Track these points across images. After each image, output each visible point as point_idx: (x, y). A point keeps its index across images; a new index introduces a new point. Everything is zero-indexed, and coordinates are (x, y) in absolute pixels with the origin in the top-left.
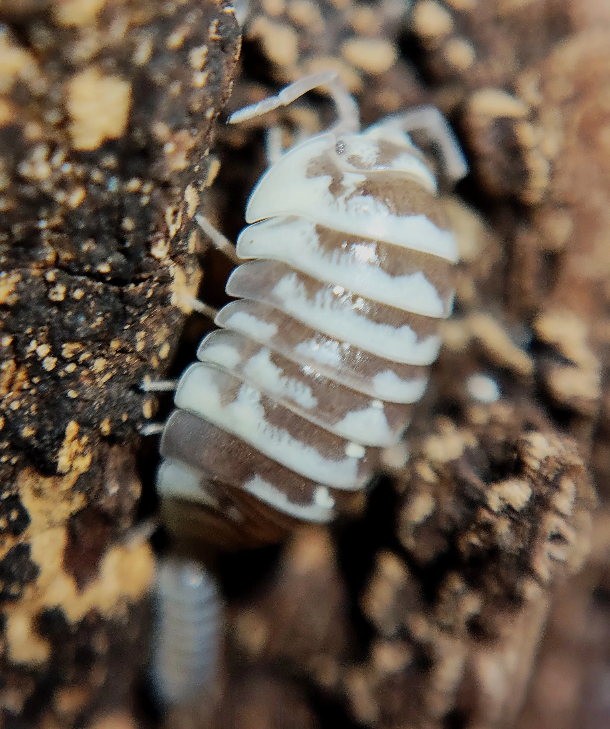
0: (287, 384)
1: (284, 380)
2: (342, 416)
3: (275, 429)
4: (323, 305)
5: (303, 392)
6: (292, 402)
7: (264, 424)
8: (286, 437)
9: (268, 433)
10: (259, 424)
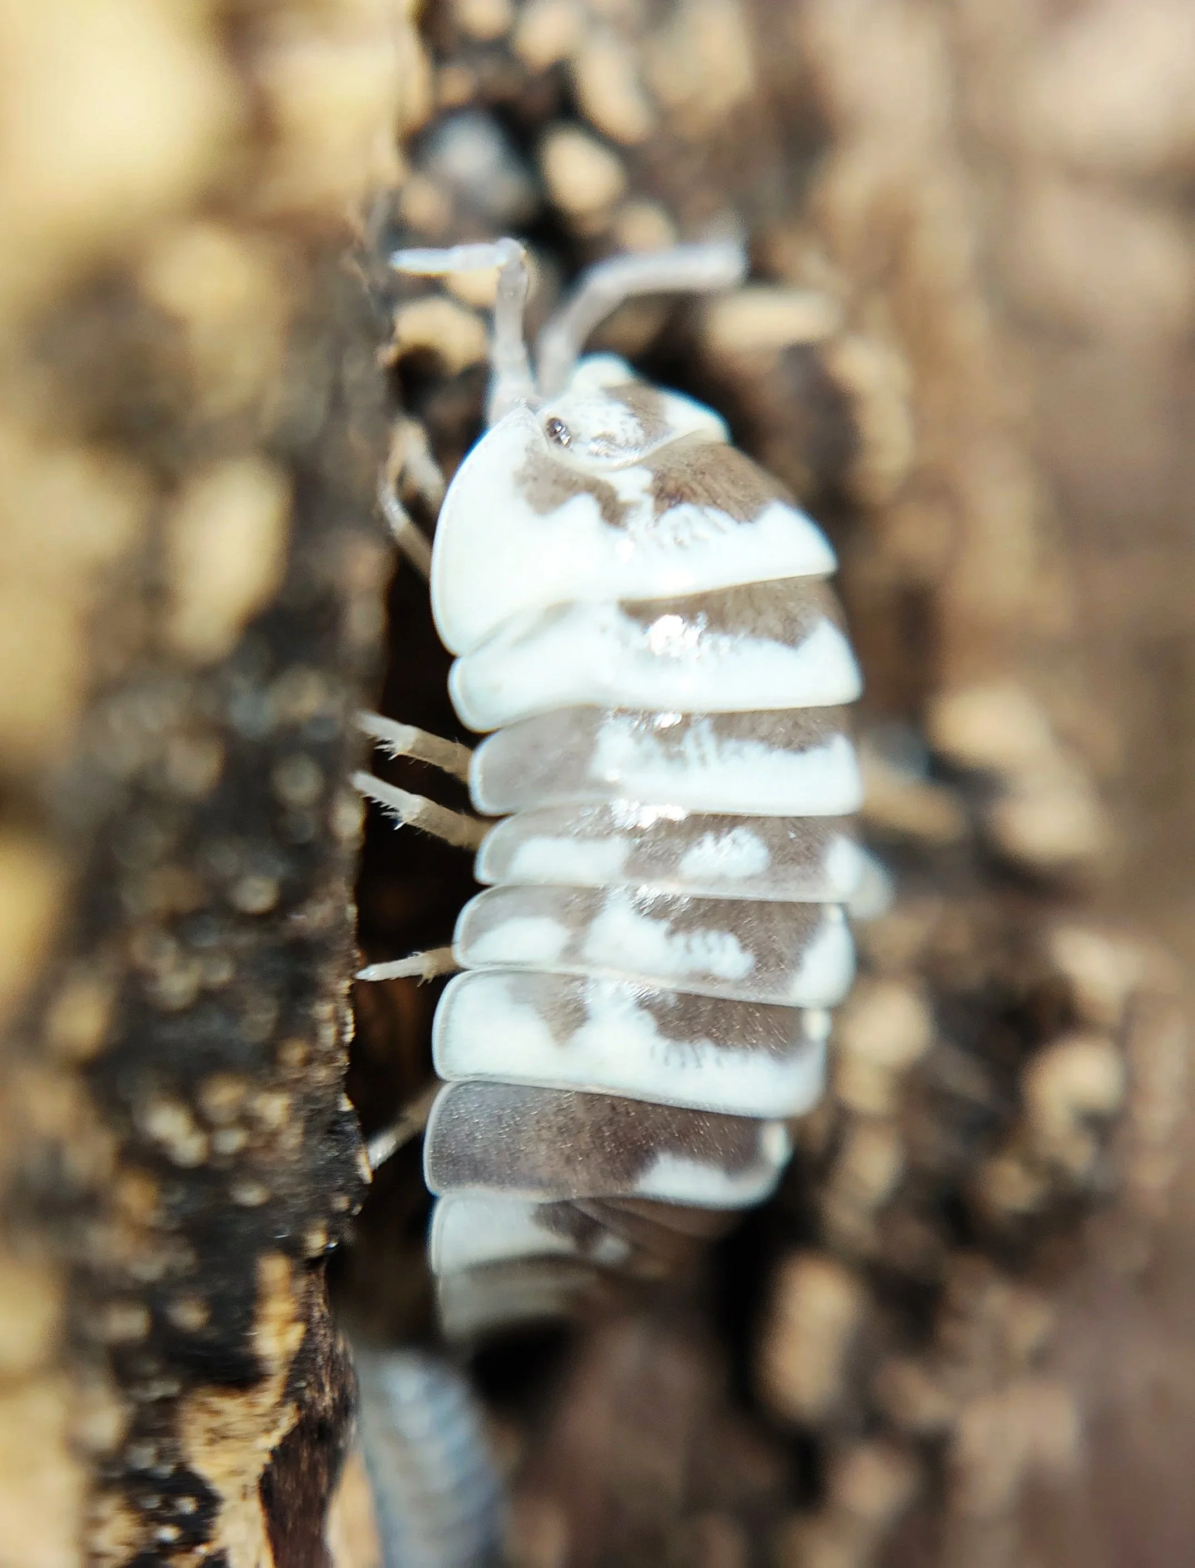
0: (688, 948)
1: (680, 940)
2: (796, 963)
3: (686, 1047)
4: (702, 759)
5: (723, 950)
6: (706, 977)
7: (662, 1045)
8: (708, 1050)
9: (675, 1060)
10: (652, 1051)
